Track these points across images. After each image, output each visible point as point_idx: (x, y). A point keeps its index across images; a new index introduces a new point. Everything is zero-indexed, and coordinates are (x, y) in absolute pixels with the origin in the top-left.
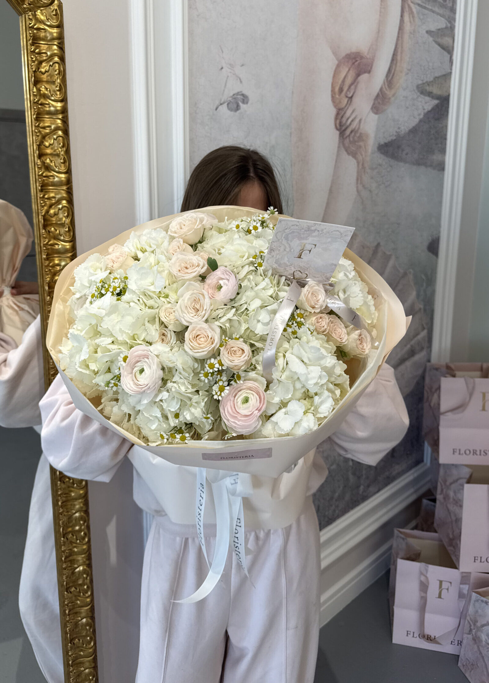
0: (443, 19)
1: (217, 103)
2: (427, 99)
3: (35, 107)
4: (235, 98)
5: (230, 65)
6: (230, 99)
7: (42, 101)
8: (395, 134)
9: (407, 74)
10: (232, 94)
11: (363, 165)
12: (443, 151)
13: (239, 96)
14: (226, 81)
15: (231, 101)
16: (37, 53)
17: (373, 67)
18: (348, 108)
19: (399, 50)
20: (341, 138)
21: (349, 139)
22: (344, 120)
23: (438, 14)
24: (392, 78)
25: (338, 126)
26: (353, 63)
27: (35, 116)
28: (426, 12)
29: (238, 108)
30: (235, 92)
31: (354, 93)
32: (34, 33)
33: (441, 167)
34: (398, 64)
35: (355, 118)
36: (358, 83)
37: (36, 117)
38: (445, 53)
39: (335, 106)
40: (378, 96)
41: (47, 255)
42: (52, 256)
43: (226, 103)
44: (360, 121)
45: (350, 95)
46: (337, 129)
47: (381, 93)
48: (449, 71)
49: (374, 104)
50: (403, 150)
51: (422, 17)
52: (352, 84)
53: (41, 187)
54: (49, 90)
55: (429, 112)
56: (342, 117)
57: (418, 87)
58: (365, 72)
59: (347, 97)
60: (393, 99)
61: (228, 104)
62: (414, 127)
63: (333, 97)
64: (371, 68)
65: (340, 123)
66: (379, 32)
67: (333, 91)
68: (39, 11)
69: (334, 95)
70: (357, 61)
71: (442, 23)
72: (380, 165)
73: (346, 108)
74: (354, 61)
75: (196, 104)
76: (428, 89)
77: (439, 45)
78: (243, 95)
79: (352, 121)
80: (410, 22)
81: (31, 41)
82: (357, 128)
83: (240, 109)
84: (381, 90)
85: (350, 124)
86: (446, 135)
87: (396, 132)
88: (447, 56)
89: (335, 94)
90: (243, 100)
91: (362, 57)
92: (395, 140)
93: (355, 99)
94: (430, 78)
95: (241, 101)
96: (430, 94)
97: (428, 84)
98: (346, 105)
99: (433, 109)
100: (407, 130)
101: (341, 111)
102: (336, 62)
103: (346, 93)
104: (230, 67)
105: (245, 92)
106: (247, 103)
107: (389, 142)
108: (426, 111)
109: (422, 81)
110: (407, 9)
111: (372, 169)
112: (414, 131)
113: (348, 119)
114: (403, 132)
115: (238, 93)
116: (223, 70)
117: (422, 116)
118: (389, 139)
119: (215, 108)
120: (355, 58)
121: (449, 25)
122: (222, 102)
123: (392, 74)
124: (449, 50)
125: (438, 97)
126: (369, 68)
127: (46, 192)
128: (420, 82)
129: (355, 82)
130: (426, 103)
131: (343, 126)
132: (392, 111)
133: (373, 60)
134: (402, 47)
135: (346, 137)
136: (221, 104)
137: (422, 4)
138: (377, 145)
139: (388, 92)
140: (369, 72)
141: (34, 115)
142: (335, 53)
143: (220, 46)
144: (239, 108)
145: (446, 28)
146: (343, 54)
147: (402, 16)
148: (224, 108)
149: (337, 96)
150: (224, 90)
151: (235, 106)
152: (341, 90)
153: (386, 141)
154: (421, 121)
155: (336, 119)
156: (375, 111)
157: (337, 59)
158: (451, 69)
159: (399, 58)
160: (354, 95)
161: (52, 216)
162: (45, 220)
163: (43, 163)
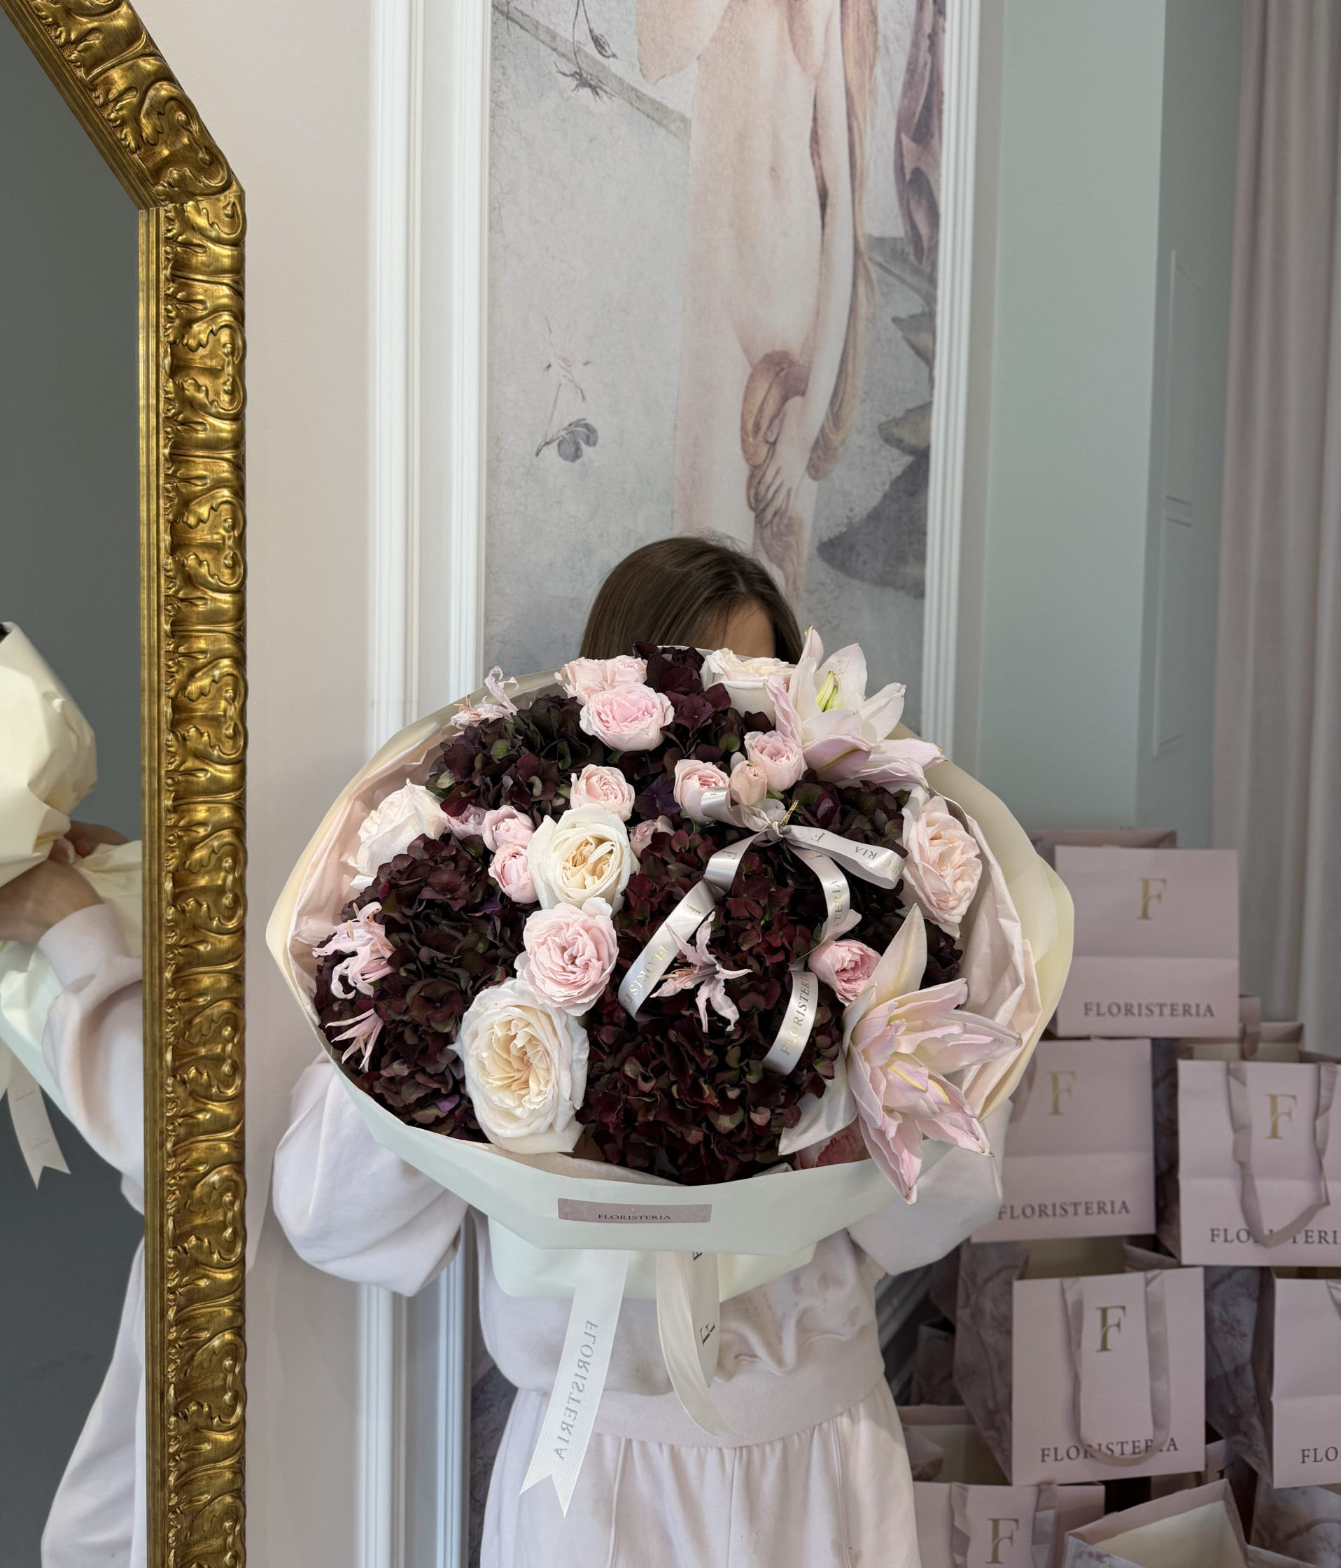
0: (916, 296)
1: (539, 440)
2: (896, 452)
3: (169, 429)
4: (572, 432)
5: (564, 360)
6: (564, 433)
7: (187, 413)
8: (845, 520)
9: (863, 401)
10: (567, 424)
11: (794, 582)
12: (921, 558)
13: (579, 429)
14: (557, 393)
15: (565, 438)
16: (180, 301)
17: (810, 384)
18: (768, 466)
19: (851, 352)
20: (758, 526)
21: (772, 527)
22: (762, 488)
23: (910, 286)
24: (840, 407)
25: (752, 500)
26: (777, 374)
27: (167, 451)
28: (891, 280)
29: (577, 455)
30: (573, 419)
31: (779, 434)
32: (176, 253)
33: (918, 590)
34: (849, 380)
35: (780, 486)
36: (784, 415)
37: (171, 454)
38: (922, 364)
39: (747, 460)
40: (817, 442)
41: (175, 799)
42: (187, 800)
43: (557, 442)
44: (789, 491)
45: (772, 440)
46: (752, 508)
47: (823, 436)
48: (929, 399)
49: (811, 459)
50: (858, 555)
51: (885, 290)
52: (775, 416)
53: (173, 624)
54: (204, 388)
55: (899, 478)
56: (759, 483)
57: (881, 428)
58: (797, 393)
59: (767, 442)
60: (841, 450)
61: (559, 445)
62: (875, 509)
63: (743, 441)
64: (806, 385)
65: (757, 494)
66: (817, 314)
67: (743, 428)
68: (191, 203)
69: (745, 437)
70: (782, 369)
71: (915, 306)
72: (823, 584)
73: (766, 464)
74: (778, 369)
75: (498, 440)
76: (898, 432)
77: (913, 346)
78: (587, 426)
79: (776, 491)
80: (867, 298)
81: (168, 272)
82: (784, 506)
83: (581, 456)
84: (822, 431)
85: (773, 498)
86: (925, 525)
87: (848, 518)
88: (926, 370)
89: (747, 434)
90: (588, 437)
91: (791, 363)
92: (846, 533)
93: (780, 448)
94: (899, 413)
95: (582, 439)
96: (898, 443)
97: (897, 422)
98: (766, 458)
99: (904, 473)
100: (865, 513)
101: (757, 471)
102: (749, 370)
103: (766, 433)
104: (564, 365)
105: (589, 421)
106: (595, 444)
107: (837, 538)
108: (894, 476)
109: (888, 416)
110: (861, 272)
111: (810, 592)
112: (875, 516)
113: (769, 487)
114: (857, 519)
115: (579, 421)
116: (551, 370)
117: (887, 488)
118: (836, 531)
119: (535, 451)
120: (779, 364)
121: (927, 310)
122: (547, 440)
123: (838, 403)
124: (927, 357)
125: (912, 451)
126: (803, 386)
127: (184, 637)
128: (884, 419)
129: (779, 413)
130: (893, 460)
131: (761, 501)
132: (839, 473)
133: (808, 369)
134: (855, 347)
135: (767, 525)
136: (547, 444)
137: (884, 264)
138: (816, 543)
139: (832, 437)
140: (803, 393)
141: (165, 447)
142: (746, 351)
143: (546, 319)
144: (579, 453)
145: (923, 314)
146: (760, 355)
147: (854, 285)
148: (551, 452)
149: (751, 440)
150: (552, 413)
151: (573, 450)
152: (757, 427)
153: (832, 536)
154: (885, 496)
155: (749, 486)
156: (813, 473)
157: (751, 364)
158: (931, 396)
159: (850, 367)
160: (780, 439)
161: (194, 697)
162: (176, 709)
163: (181, 566)
